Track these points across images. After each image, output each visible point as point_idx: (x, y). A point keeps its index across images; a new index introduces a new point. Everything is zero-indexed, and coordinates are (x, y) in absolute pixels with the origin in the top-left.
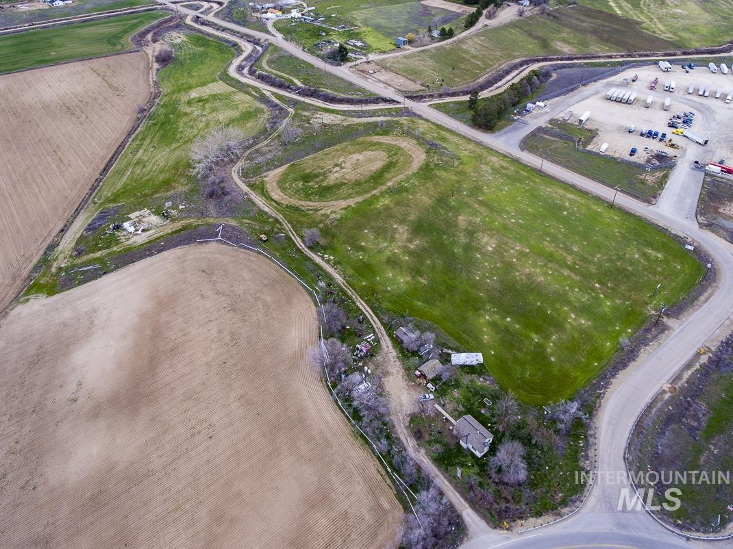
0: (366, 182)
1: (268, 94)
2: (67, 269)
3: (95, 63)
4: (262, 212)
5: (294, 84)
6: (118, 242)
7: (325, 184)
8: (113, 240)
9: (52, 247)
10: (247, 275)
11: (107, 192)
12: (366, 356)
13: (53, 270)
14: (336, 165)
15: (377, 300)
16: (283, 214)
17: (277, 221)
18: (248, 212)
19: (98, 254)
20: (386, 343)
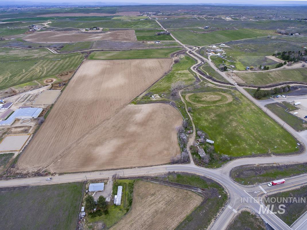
0: (211, 102)
1: (198, 75)
2: (139, 101)
3: (160, 60)
4: (182, 102)
5: (206, 74)
6: (150, 99)
7: (200, 100)
8: (149, 98)
9: (138, 96)
10: (172, 112)
11: (151, 89)
12: (188, 134)
13: (137, 100)
14: (206, 97)
15: (197, 125)
16: (186, 104)
17: (184, 104)
18: (178, 101)
19: (145, 100)
20: (194, 133)
